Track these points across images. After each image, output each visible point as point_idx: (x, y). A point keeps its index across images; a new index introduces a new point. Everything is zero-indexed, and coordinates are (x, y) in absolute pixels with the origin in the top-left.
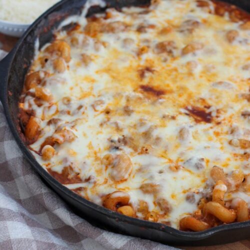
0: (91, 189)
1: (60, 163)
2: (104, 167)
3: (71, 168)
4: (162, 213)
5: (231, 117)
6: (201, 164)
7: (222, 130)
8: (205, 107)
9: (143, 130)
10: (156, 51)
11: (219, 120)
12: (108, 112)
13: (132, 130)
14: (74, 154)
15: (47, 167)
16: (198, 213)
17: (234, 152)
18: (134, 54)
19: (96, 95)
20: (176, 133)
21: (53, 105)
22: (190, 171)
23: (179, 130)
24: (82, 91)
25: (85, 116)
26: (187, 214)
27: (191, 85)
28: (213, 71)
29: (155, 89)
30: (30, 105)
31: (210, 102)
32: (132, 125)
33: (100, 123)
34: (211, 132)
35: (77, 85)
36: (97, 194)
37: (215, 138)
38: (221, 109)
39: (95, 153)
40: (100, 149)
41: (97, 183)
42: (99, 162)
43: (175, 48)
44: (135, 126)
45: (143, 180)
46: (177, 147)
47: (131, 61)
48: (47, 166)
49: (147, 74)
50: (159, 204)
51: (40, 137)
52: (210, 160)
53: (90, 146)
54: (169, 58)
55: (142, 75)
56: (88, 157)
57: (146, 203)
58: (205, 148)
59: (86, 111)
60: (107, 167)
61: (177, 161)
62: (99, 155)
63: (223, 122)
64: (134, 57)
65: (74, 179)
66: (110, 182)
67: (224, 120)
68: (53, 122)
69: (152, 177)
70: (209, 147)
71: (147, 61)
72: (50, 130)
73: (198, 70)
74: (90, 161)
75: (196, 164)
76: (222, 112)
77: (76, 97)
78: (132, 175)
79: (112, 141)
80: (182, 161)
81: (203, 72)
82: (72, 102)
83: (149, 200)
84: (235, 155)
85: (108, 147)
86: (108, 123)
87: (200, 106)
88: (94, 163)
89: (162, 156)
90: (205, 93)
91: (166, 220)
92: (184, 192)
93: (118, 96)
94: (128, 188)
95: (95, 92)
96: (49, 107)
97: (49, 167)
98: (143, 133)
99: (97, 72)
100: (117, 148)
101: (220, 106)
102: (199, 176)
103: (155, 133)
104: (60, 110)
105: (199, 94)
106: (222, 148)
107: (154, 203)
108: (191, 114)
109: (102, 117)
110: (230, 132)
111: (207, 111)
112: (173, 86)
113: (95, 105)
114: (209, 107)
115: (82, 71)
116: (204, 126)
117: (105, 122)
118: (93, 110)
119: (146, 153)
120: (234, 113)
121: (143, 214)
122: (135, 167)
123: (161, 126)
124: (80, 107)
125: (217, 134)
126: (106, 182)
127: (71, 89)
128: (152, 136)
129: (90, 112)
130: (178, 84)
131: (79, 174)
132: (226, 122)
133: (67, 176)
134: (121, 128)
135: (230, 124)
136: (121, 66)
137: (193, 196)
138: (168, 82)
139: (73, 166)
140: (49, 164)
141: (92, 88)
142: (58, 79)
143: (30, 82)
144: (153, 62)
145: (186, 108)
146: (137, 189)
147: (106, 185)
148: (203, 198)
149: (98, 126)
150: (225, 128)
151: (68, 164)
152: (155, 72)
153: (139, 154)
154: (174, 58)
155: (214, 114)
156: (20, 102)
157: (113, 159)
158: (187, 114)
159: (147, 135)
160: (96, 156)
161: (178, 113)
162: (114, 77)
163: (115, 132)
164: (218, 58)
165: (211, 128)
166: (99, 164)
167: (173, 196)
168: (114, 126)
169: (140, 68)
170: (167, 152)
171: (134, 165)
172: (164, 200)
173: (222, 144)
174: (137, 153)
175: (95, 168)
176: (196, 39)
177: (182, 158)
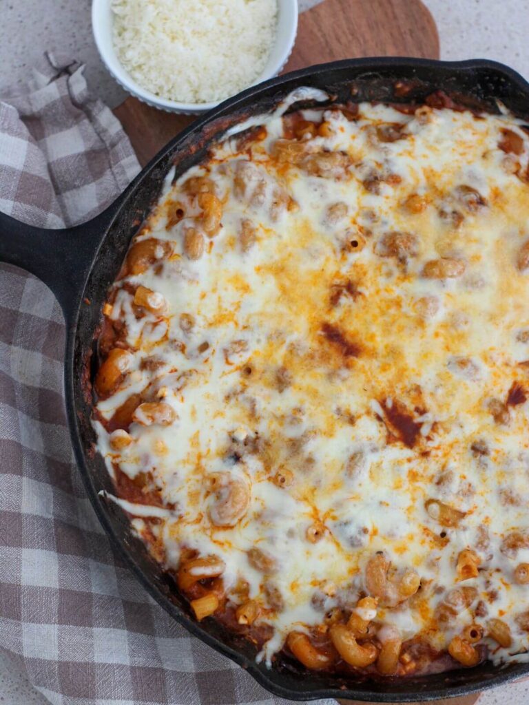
0: (172, 526)
1: (137, 460)
2: (204, 492)
3: (151, 477)
4: (267, 606)
5: (451, 446)
6: (359, 541)
7: (425, 470)
8: (417, 409)
9: (291, 432)
10: (379, 247)
11: (430, 445)
12: (248, 370)
13: (275, 426)
14: (164, 451)
15: (114, 461)
16: (321, 628)
17: (426, 525)
18: (337, 245)
19: (241, 323)
20: (345, 457)
21: (162, 320)
22: (338, 544)
23: (352, 451)
24: (220, 307)
25: (205, 368)
26: (305, 626)
27: (411, 348)
28: (464, 328)
29: (348, 338)
30: (123, 313)
31: (428, 402)
32: (279, 413)
33: (227, 394)
34: (406, 467)
35: (214, 290)
36: (177, 540)
37: (407, 485)
38: (442, 423)
39: (200, 457)
40: (209, 451)
41: (184, 518)
42: (199, 477)
43: (414, 255)
44: (281, 419)
45: (258, 537)
46: (336, 486)
47: (327, 260)
48: (114, 458)
49: (345, 300)
50: (268, 594)
51: (122, 389)
52: (381, 532)
53: (195, 441)
54: (397, 273)
55: (334, 300)
56: (185, 462)
57: (248, 584)
58: (381, 503)
59: (212, 359)
60: (208, 494)
61: (327, 515)
62: (204, 462)
63: (433, 453)
64: (334, 252)
65: (151, 495)
66: (206, 523)
67: (438, 448)
68: (148, 368)
69: (272, 540)
70: (388, 505)
71: (355, 266)
72: (141, 380)
73: (437, 318)
74: (185, 471)
75: (351, 538)
76: (441, 431)
77: (205, 318)
78: (244, 522)
79: (234, 440)
80: (334, 518)
81: (444, 326)
82: (195, 329)
83: (254, 579)
84: (426, 530)
85: (224, 452)
86: (240, 398)
87: (409, 404)
88: (192, 477)
89: (306, 499)
90: (427, 378)
91: (269, 622)
92: (314, 583)
93: (276, 337)
94: (230, 544)
95: (241, 317)
96: (155, 325)
97: (117, 461)
98: (291, 440)
99: (258, 269)
100: (237, 458)
101: (442, 417)
102: (349, 558)
103: (310, 447)
104: (170, 336)
105: (418, 375)
106: (409, 509)
107: (261, 587)
108: (386, 420)
109: (234, 379)
110: (436, 480)
111: (418, 419)
112: (380, 342)
113: (231, 352)
114: (422, 412)
115: (233, 261)
116: (398, 452)
117: (235, 394)
118: (224, 361)
119: (280, 486)
120: (460, 437)
121: (239, 597)
122: (254, 507)
123: (325, 433)
124: (204, 347)
125: (413, 476)
126: (198, 521)
127: (203, 296)
128: (303, 452)
129: (217, 362)
130: (392, 339)
131: (160, 490)
132: (440, 453)
133: (141, 487)
134: (257, 415)
135: (443, 461)
136: (305, 267)
137: (322, 601)
138: (376, 329)
139: (155, 474)
140: (118, 456)
141: (238, 306)
142: (184, 272)
143: (137, 259)
144: (365, 274)
145: (383, 404)
146: (242, 551)
147: (197, 527)
148: (337, 608)
149: (221, 397)
150: (433, 467)
151: (148, 468)
152: (359, 298)
153: (269, 479)
154: (405, 275)
155: (425, 431)
156: (107, 302)
157: (221, 486)
158: (379, 418)
159: (295, 445)
160: (198, 464)
161: (363, 411)
162: (284, 290)
163: (246, 420)
164: (483, 300)
165: (409, 460)
166: (198, 481)
167: (294, 586)
168: (248, 406)
169: (337, 281)
170: (315, 493)
171: (253, 501)
172: (276, 590)
173: (414, 500)
174: (268, 476)
175: (189, 488)
176: (459, 245)
177: (335, 514)
